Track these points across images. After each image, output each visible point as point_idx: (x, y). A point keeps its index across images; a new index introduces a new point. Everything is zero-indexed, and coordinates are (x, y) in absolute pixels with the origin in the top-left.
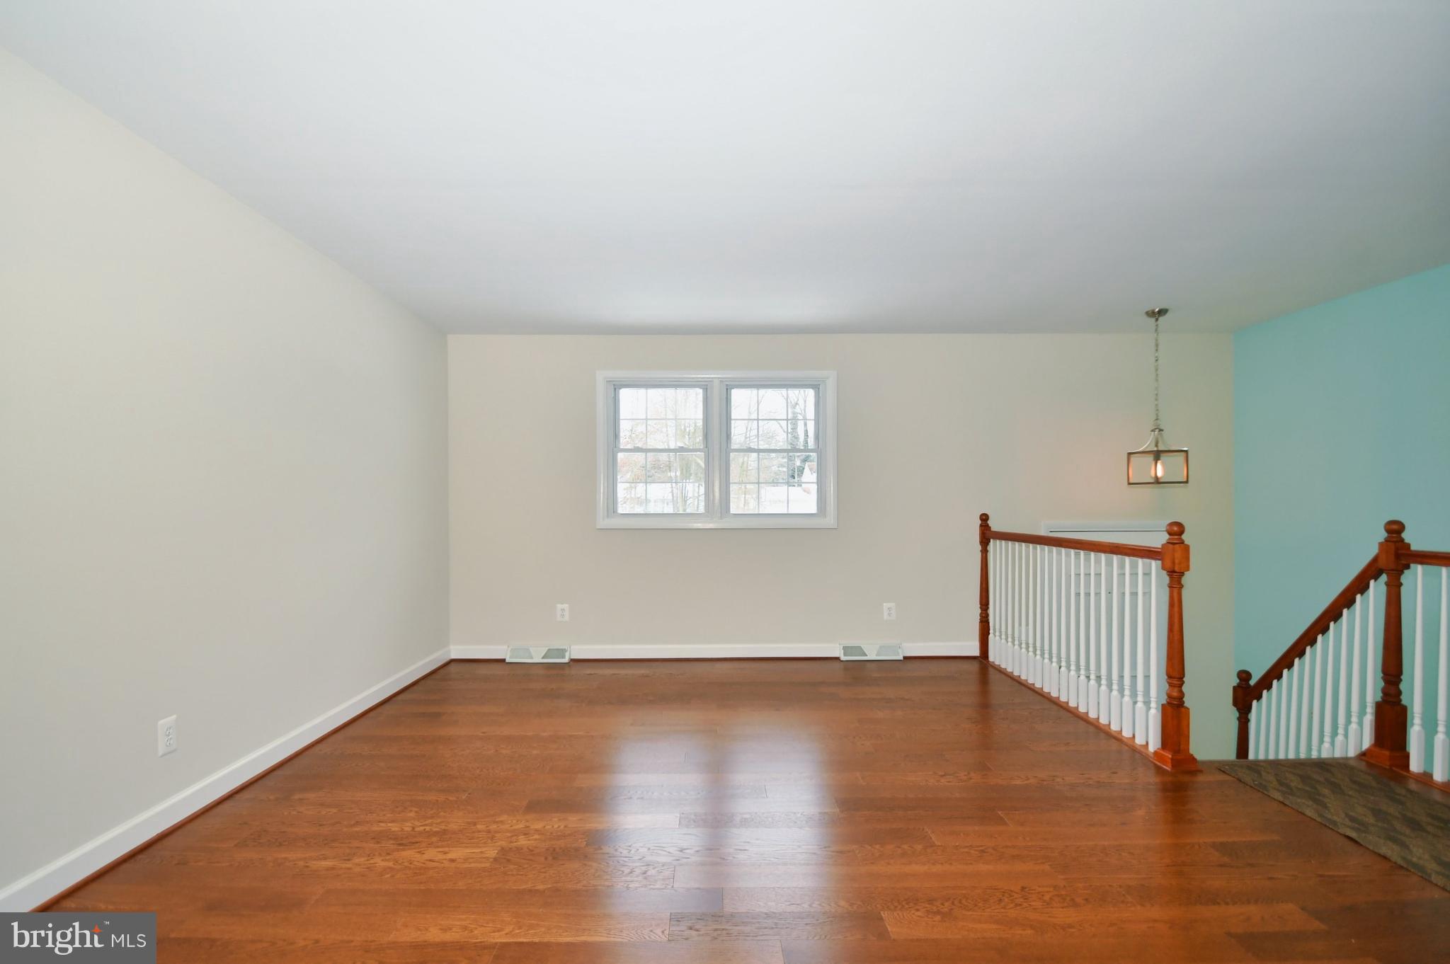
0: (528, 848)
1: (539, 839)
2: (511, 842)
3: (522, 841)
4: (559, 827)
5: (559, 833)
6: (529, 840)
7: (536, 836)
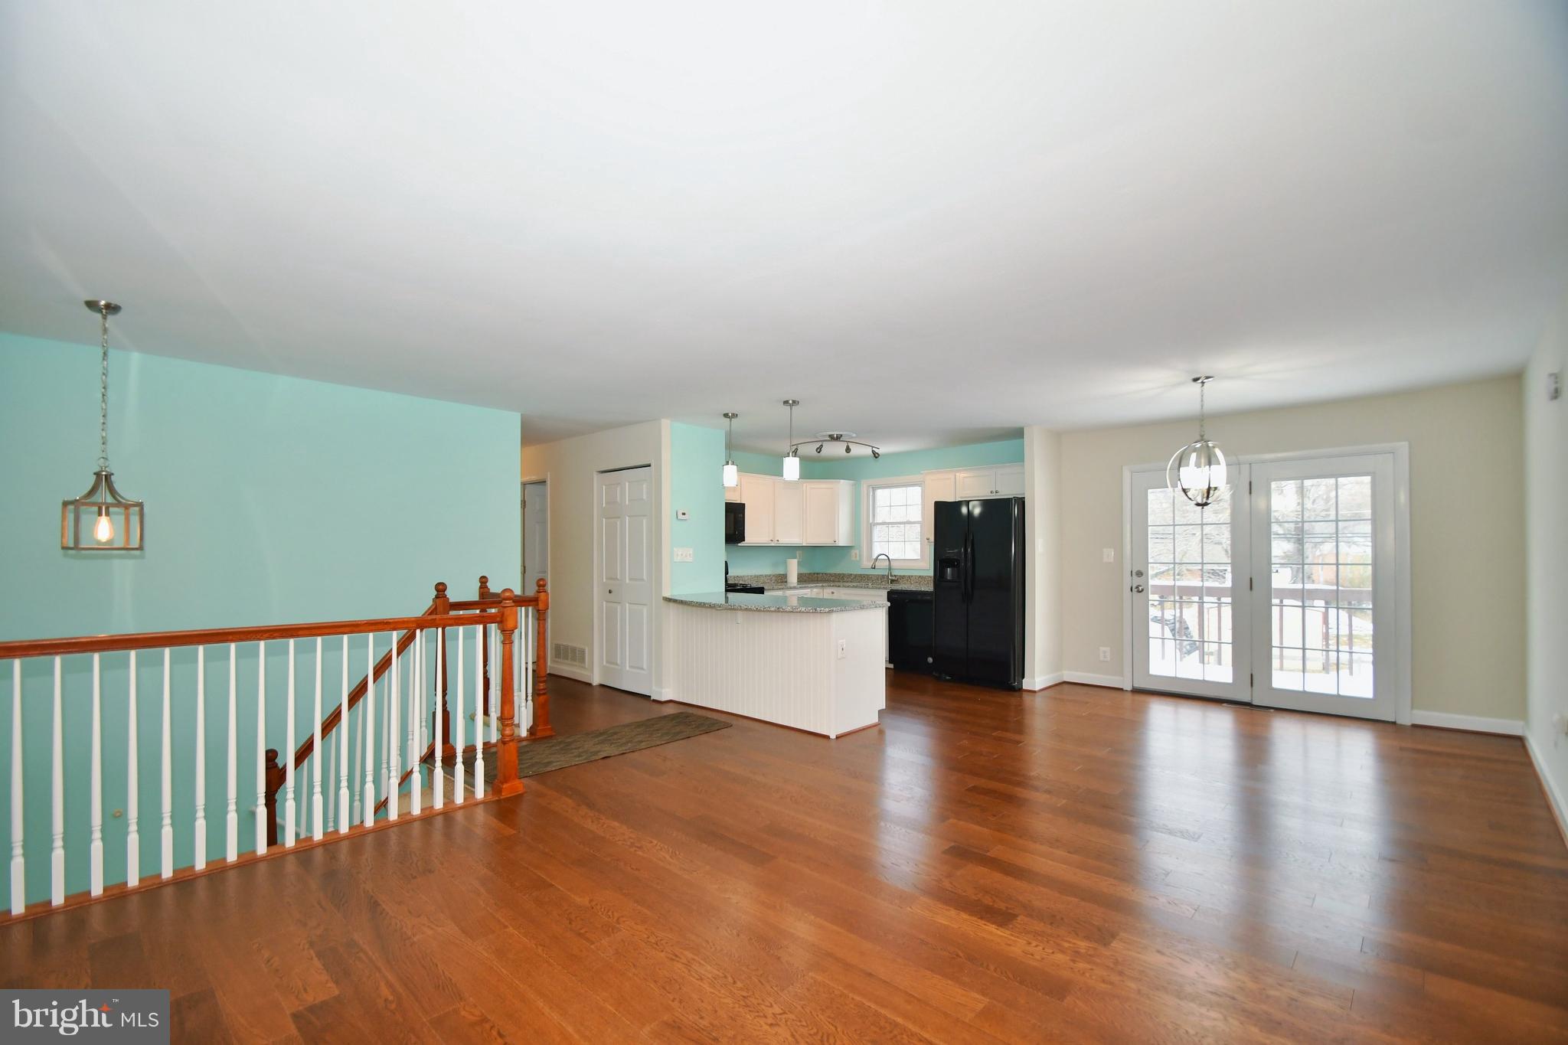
0: (1077, 935)
1: (1063, 940)
2: (1095, 949)
3: (1083, 945)
4: (1036, 946)
5: (1040, 938)
6: (1074, 944)
7: (1066, 945)
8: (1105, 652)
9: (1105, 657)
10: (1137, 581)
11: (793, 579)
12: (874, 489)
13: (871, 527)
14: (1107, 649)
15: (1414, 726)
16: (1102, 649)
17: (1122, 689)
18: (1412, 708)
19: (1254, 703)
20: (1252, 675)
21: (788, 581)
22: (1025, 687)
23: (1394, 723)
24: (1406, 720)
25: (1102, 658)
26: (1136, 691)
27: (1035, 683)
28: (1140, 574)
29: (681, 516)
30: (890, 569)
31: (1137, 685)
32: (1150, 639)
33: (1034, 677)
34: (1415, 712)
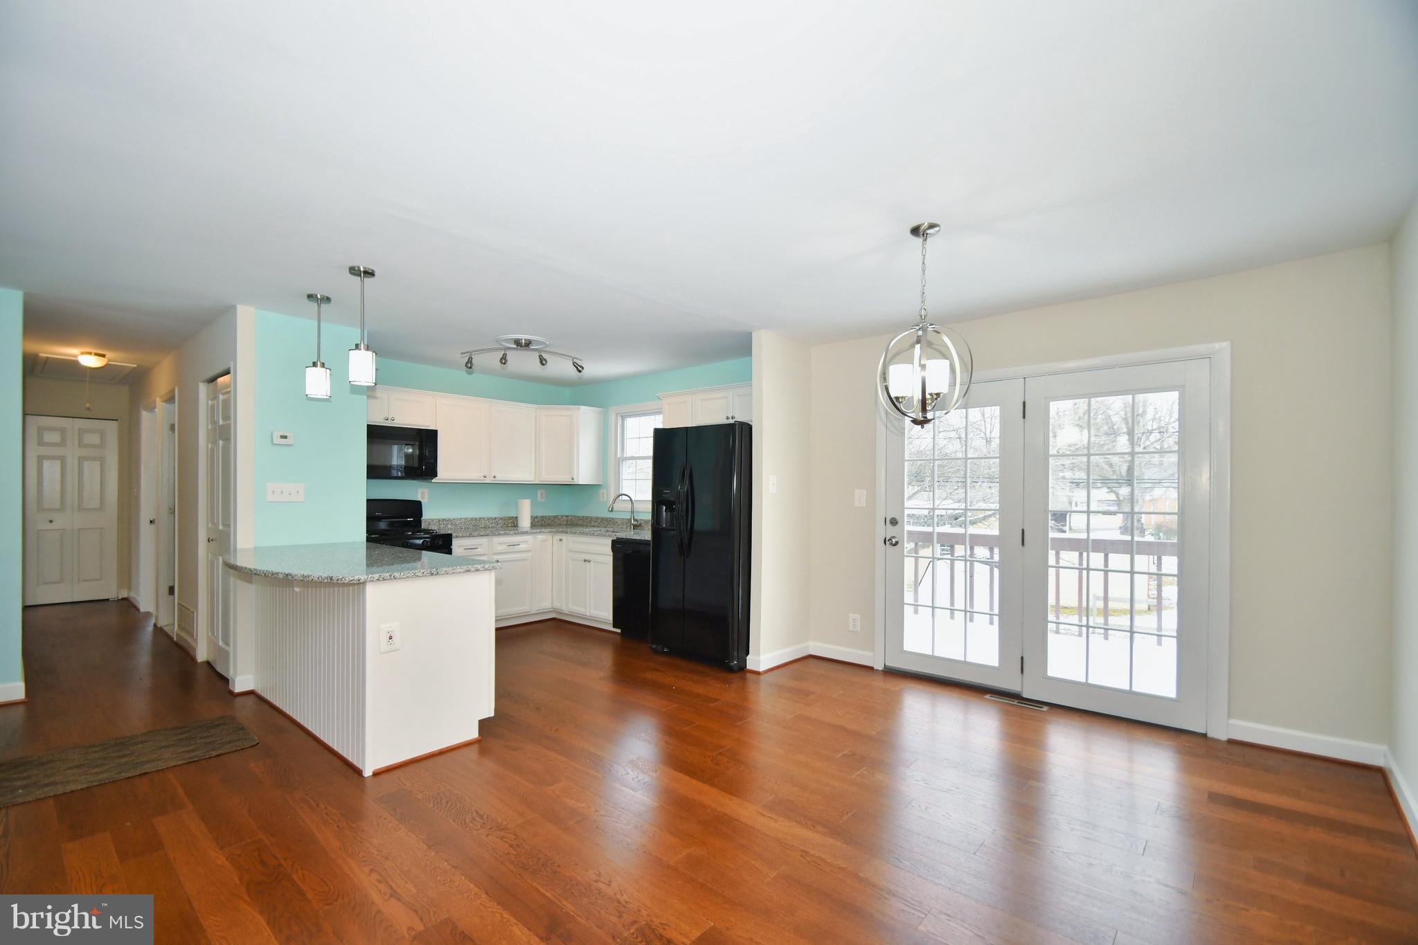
8: (854, 620)
9: (855, 626)
10: (892, 531)
11: (525, 522)
12: (623, 418)
13: (619, 461)
14: (858, 617)
15: (1232, 742)
16: (852, 616)
17: (872, 668)
18: (1229, 716)
19: (1025, 695)
20: (1022, 658)
21: (519, 525)
22: (749, 666)
23: (1204, 736)
24: (1221, 731)
25: (851, 628)
26: (890, 672)
27: (759, 661)
28: (894, 522)
29: (277, 440)
30: (632, 512)
31: (890, 664)
32: (905, 606)
33: (759, 655)
34: (1233, 721)
